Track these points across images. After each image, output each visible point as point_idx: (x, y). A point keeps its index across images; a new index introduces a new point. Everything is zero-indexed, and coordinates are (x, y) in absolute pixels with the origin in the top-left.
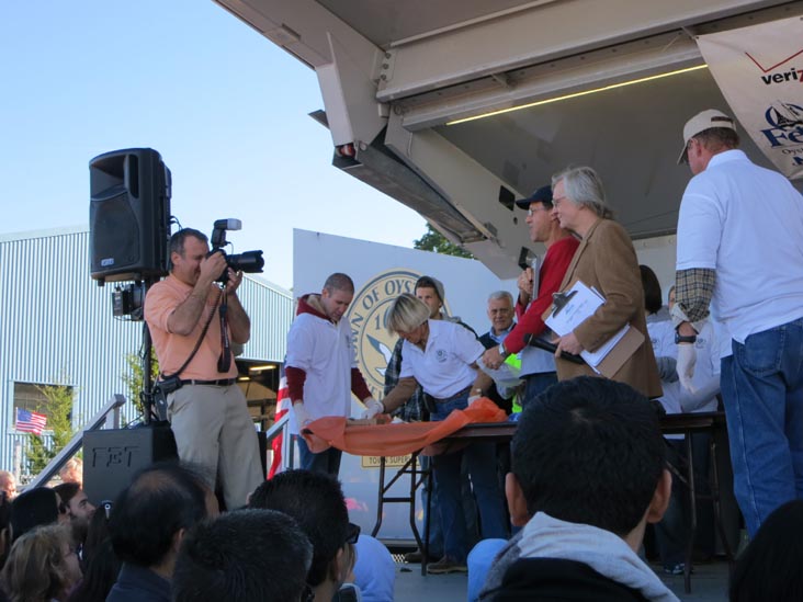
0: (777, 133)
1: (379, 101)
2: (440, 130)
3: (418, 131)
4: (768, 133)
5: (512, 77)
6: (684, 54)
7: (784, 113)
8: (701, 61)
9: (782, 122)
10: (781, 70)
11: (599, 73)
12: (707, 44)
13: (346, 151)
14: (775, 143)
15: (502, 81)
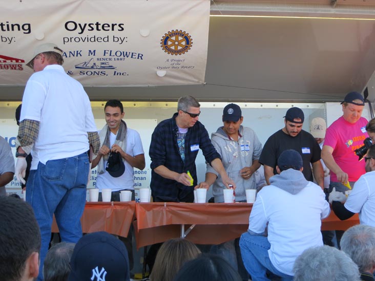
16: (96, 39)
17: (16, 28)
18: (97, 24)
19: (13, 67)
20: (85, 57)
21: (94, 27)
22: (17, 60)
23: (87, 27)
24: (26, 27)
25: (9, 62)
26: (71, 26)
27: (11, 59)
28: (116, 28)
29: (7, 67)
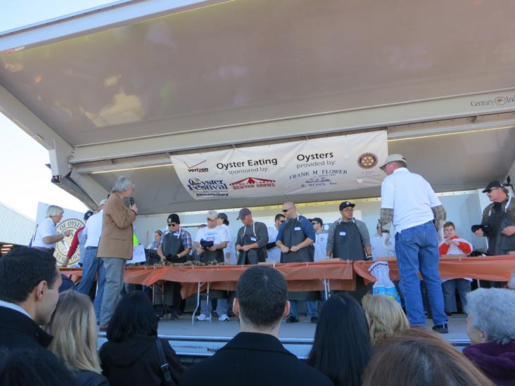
0: (192, 186)
1: (69, 163)
2: (89, 174)
3: (83, 174)
4: (189, 186)
5: (114, 161)
6: (166, 160)
7: (194, 181)
8: (171, 163)
9: (193, 184)
10: (194, 168)
11: (140, 163)
12: (173, 158)
13: (56, 178)
14: (191, 189)
15: (110, 162)
16: (316, 164)
17: (268, 162)
18: (317, 155)
19: (269, 185)
20: (311, 176)
21: (315, 156)
22: (271, 181)
23: (311, 157)
24: (274, 161)
25: (266, 182)
26: (301, 158)
27: (268, 181)
28: (328, 156)
29: (265, 185)
